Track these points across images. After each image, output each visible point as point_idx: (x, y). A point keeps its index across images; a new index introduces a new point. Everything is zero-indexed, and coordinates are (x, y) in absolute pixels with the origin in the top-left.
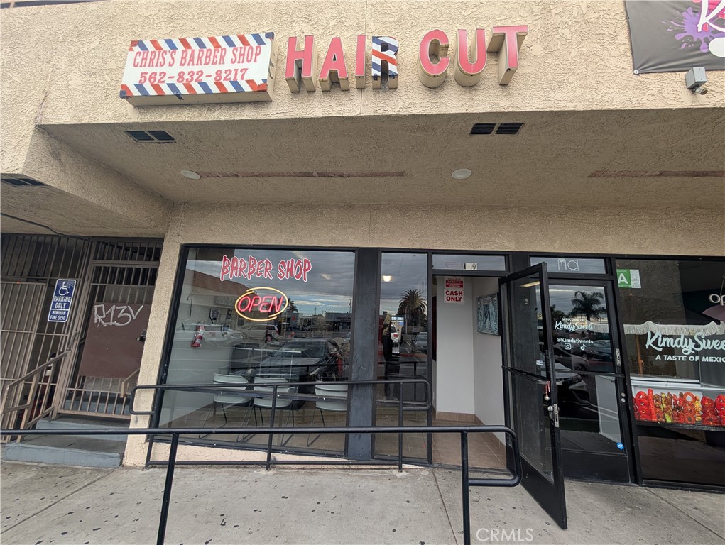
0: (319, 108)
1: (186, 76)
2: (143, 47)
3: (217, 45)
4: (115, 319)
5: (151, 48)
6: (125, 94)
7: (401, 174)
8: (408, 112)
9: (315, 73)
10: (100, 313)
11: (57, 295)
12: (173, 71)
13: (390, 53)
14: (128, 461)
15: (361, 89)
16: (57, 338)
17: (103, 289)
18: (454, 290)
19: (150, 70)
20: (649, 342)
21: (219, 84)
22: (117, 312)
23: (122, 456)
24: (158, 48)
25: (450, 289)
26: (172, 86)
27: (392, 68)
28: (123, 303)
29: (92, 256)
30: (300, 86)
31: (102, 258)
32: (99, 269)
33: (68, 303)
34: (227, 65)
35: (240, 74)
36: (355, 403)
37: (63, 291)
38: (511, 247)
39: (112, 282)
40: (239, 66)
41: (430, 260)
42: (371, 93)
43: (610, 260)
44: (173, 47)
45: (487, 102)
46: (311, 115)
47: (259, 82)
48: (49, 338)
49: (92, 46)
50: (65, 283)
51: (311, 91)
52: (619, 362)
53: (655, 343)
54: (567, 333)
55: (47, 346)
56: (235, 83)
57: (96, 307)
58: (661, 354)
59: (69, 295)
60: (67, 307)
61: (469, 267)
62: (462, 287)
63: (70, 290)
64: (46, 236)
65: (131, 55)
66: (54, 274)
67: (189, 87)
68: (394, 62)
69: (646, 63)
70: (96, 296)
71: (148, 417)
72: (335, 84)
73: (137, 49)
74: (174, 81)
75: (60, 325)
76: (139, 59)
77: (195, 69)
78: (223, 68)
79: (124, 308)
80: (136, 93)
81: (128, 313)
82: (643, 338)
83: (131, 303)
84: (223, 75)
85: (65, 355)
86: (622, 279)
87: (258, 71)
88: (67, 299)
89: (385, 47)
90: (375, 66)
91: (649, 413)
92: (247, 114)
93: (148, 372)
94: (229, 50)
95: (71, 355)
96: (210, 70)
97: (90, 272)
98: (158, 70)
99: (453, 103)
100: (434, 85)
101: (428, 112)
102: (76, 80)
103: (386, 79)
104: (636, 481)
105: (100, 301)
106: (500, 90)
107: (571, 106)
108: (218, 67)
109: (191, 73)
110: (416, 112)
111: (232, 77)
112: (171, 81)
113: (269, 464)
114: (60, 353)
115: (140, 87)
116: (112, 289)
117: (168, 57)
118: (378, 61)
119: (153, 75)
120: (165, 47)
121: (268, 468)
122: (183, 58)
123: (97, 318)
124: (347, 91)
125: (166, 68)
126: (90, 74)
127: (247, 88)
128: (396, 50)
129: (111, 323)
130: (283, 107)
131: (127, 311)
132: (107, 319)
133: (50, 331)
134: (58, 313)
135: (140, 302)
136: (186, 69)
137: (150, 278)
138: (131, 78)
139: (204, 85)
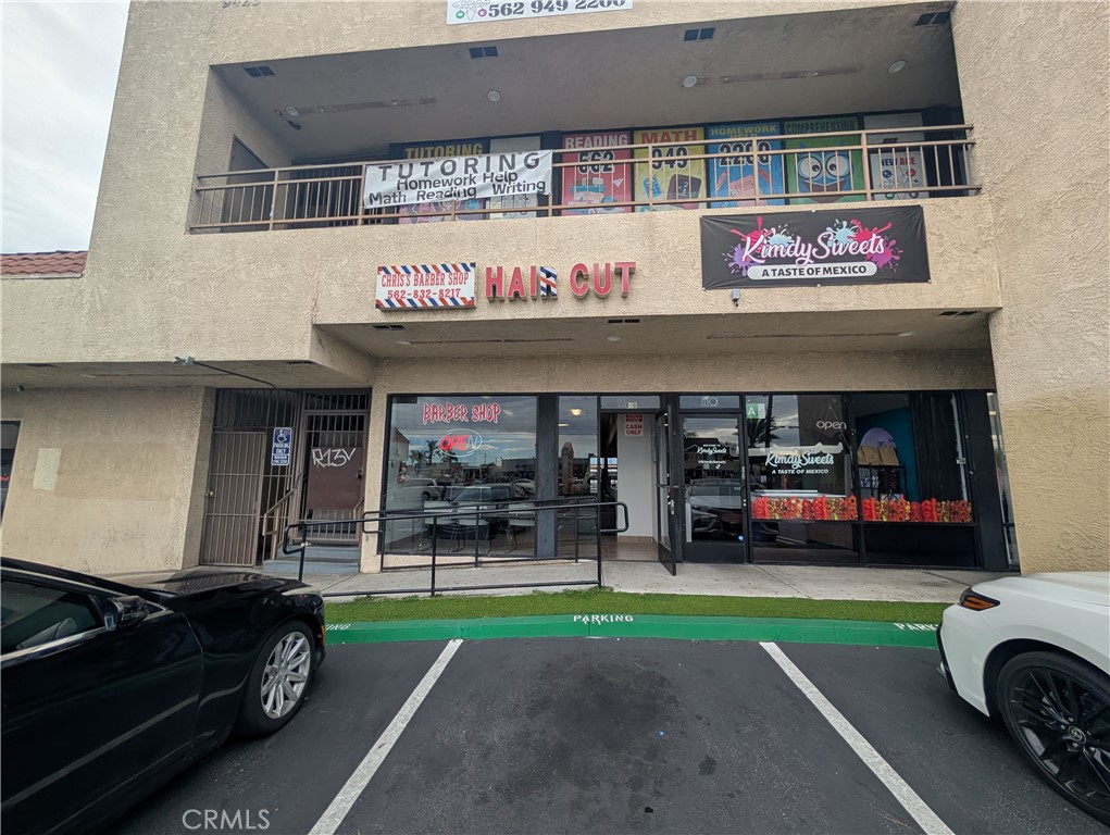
0: (507, 313)
1: (420, 294)
2: (387, 272)
3: (438, 272)
4: (332, 460)
5: (392, 272)
6: (378, 305)
7: (569, 339)
8: (565, 316)
9: (505, 290)
10: (318, 456)
11: (276, 441)
12: (410, 290)
13: (551, 279)
14: (364, 569)
15: (534, 299)
16: (282, 480)
17: (317, 435)
18: (633, 424)
19: (394, 289)
20: (768, 461)
21: (442, 300)
22: (333, 455)
23: (359, 566)
24: (398, 272)
25: (630, 423)
26: (410, 301)
27: (553, 290)
28: (337, 447)
29: (303, 407)
30: (494, 298)
31: (312, 408)
32: (311, 418)
33: (287, 449)
34: (446, 286)
35: (455, 293)
36: (541, 516)
37: (282, 439)
38: (664, 389)
39: (325, 428)
40: (455, 287)
41: (599, 401)
42: (541, 302)
43: (742, 396)
44: (408, 272)
45: (615, 308)
46: (502, 318)
47: (469, 299)
48: (275, 480)
49: (343, 264)
50: (282, 431)
51: (502, 301)
52: (743, 476)
53: (773, 461)
54: (705, 457)
55: (274, 489)
56: (453, 299)
57: (313, 451)
58: (776, 469)
59: (288, 441)
60: (287, 452)
61: (631, 406)
62: (641, 420)
63: (288, 437)
64: (264, 389)
65: (379, 277)
66: (272, 425)
67: (422, 302)
68: (554, 286)
69: (710, 282)
70: (312, 442)
71: (377, 535)
72: (517, 297)
73: (383, 273)
74: (411, 297)
75: (283, 468)
76: (385, 281)
77: (425, 288)
78: (444, 288)
79: (339, 451)
80: (387, 305)
81: (344, 456)
82: (764, 458)
83: (344, 446)
84: (445, 293)
85: (292, 494)
86: (750, 413)
87: (467, 291)
88: (286, 445)
89: (549, 275)
90: (542, 288)
91: (764, 514)
92: (460, 317)
93: (372, 502)
94: (447, 274)
95: (298, 492)
96: (435, 289)
97: (304, 421)
98: (400, 289)
99: (593, 309)
100: (581, 299)
101: (578, 316)
102: (336, 290)
103: (549, 296)
104: (750, 562)
105: (316, 446)
106: (622, 301)
107: (664, 312)
108: (440, 287)
109: (423, 291)
110: (570, 316)
111: (451, 295)
112: (409, 297)
113: (477, 564)
114: (287, 492)
115: (388, 301)
116: (326, 435)
117: (405, 279)
118: (544, 285)
119: (397, 293)
120: (403, 272)
121: (476, 566)
122: (416, 280)
123: (316, 460)
124: (525, 300)
125: (404, 288)
126: (346, 285)
127: (461, 303)
128: (555, 276)
129: (329, 464)
130: (485, 313)
131: (342, 453)
132: (325, 461)
133: (275, 472)
134: (280, 457)
135: (352, 446)
136: (419, 288)
137: (361, 424)
138: (382, 295)
139: (432, 300)
